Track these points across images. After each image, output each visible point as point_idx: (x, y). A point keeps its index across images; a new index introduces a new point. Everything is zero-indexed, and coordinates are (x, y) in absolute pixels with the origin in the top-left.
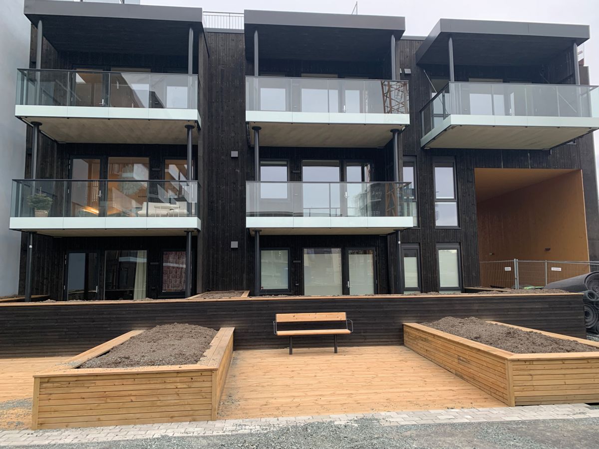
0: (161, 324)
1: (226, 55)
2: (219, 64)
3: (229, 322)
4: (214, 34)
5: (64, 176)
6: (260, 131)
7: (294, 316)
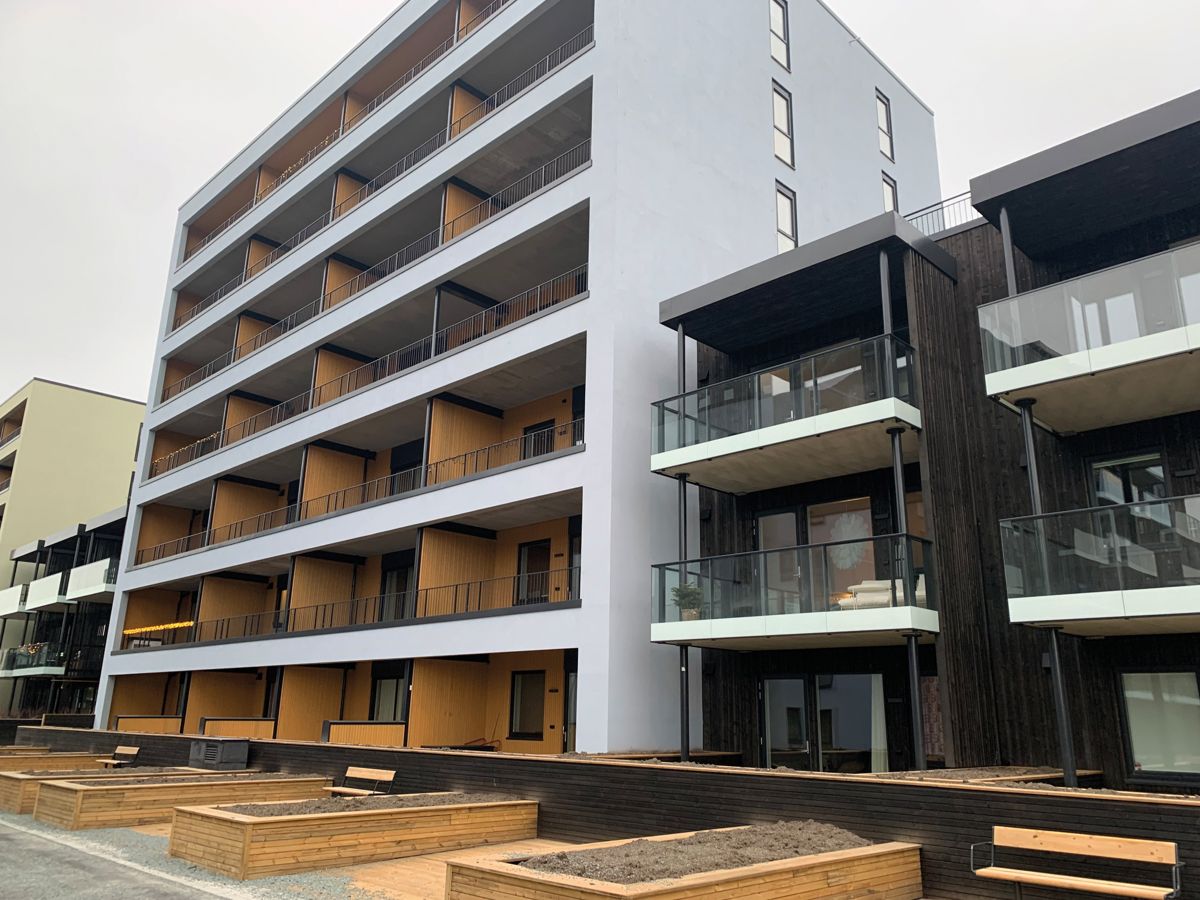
0: (788, 819)
1: (990, 266)
2: (978, 288)
3: (909, 832)
4: (961, 235)
5: (748, 547)
6: (1033, 407)
7: (1035, 837)
